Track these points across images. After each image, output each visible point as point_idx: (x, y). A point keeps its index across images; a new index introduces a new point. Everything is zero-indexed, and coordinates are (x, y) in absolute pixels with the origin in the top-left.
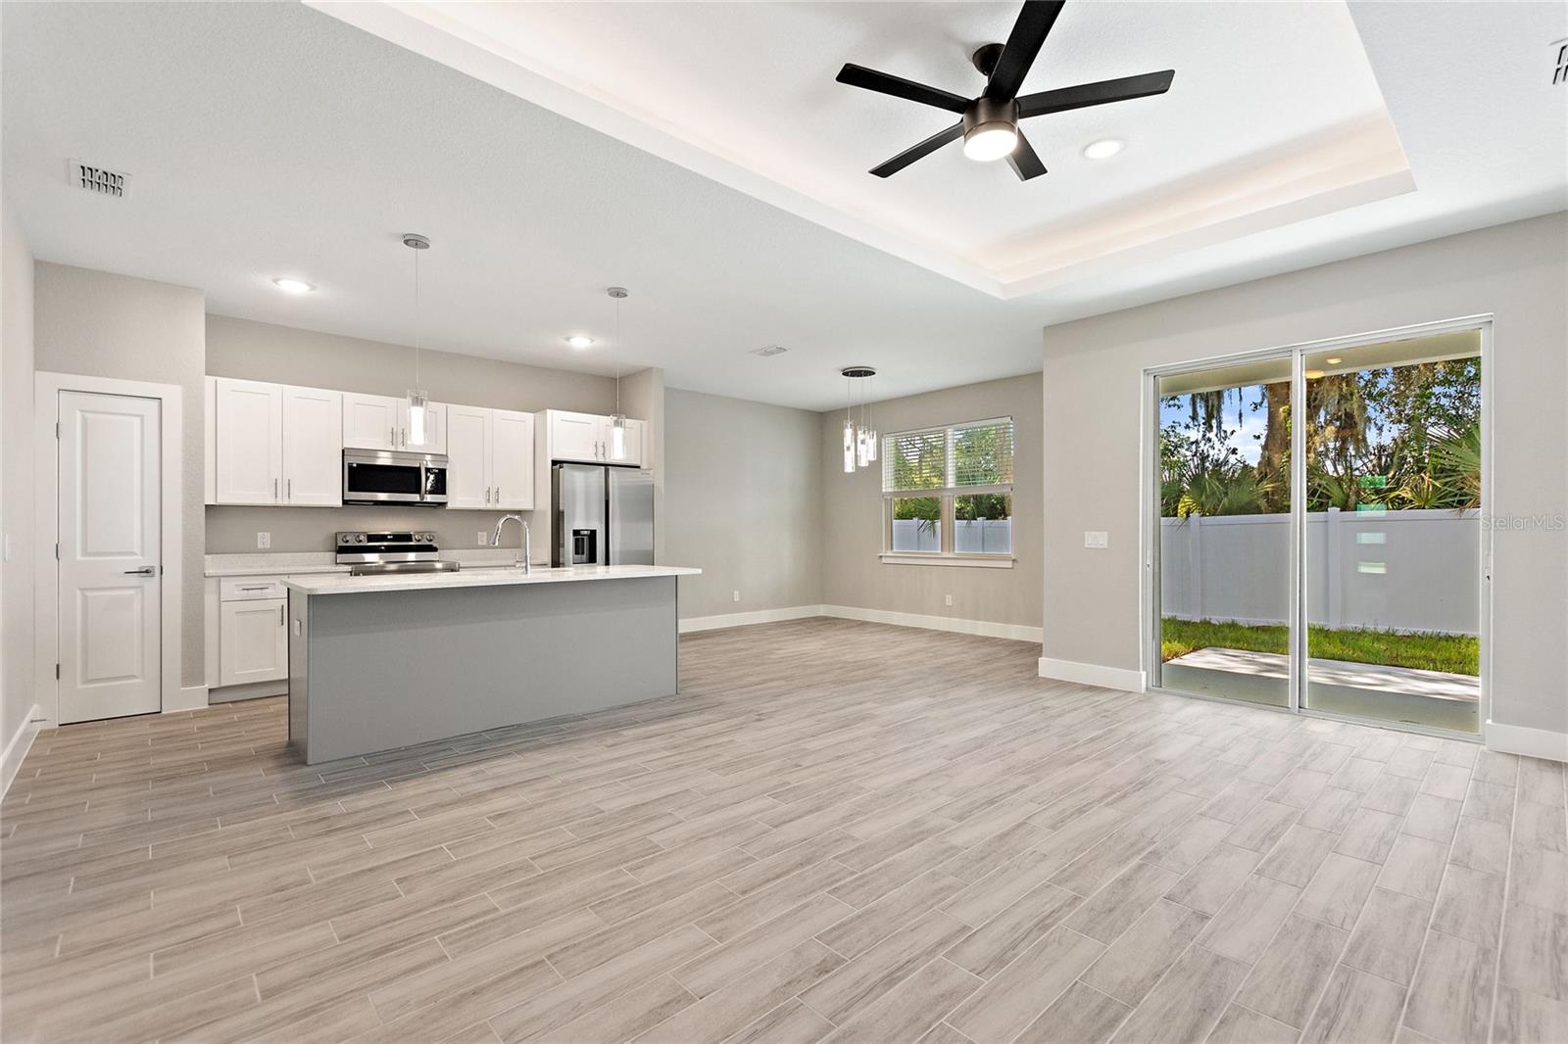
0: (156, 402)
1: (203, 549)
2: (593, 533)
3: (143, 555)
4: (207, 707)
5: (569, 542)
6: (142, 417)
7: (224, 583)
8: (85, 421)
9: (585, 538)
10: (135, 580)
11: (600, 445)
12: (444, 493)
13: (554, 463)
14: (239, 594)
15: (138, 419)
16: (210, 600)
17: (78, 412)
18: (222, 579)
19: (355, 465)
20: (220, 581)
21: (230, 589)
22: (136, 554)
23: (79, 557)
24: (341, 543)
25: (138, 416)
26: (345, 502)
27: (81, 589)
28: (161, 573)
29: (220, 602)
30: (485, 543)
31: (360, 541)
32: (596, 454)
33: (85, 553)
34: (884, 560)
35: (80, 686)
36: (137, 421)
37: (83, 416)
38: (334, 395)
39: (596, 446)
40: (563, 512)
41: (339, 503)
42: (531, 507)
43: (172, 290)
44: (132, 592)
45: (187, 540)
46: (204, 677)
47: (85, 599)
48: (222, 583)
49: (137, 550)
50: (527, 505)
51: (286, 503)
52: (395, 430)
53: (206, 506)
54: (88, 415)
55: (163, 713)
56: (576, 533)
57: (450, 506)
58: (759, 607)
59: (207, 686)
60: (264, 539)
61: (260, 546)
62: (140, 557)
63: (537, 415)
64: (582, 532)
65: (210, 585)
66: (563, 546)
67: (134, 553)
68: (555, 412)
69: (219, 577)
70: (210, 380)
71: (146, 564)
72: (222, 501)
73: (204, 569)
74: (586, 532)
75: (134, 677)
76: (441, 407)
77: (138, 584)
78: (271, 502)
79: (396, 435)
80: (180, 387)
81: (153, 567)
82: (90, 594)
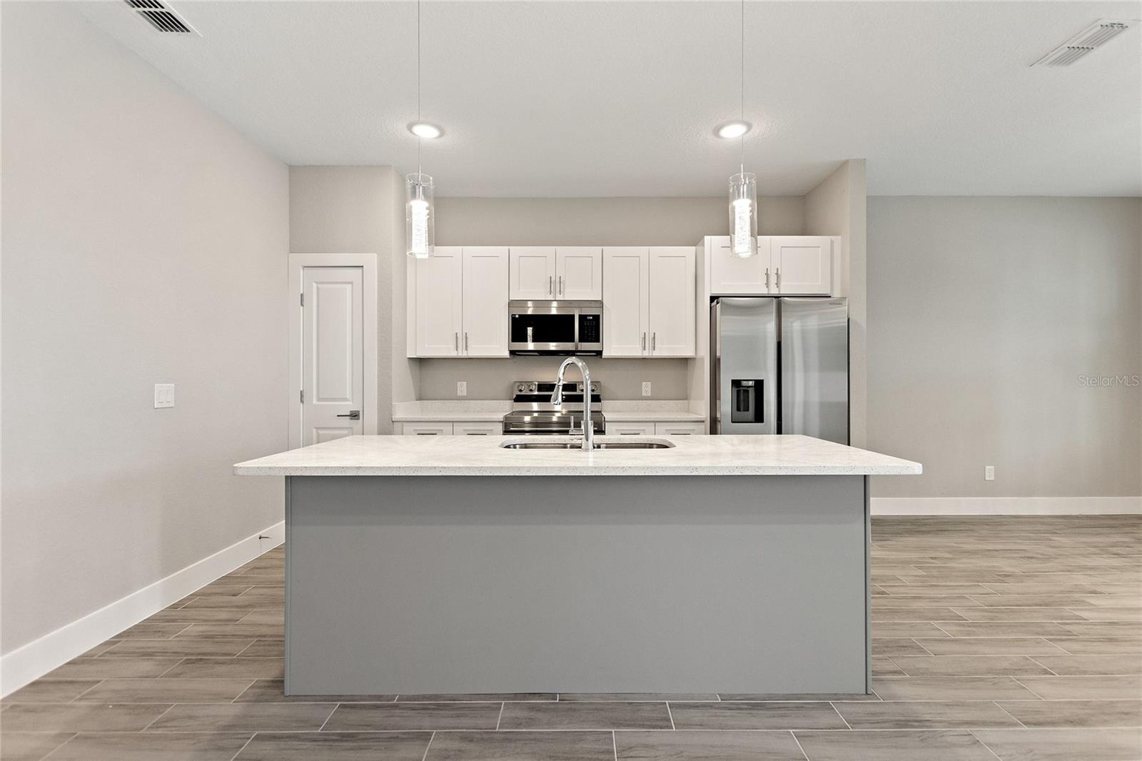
0: (360, 270)
2: (759, 385)
3: (353, 402)
5: (726, 393)
6: (351, 283)
7: (406, 427)
8: (318, 289)
9: (750, 389)
10: (347, 422)
11: (773, 275)
12: (598, 340)
13: (713, 299)
15: (350, 286)
17: (314, 284)
18: (404, 424)
19: (517, 316)
20: (403, 425)
22: (349, 401)
23: (315, 402)
24: (517, 392)
25: (349, 283)
26: (512, 353)
27: (317, 428)
28: (364, 418)
30: (649, 394)
31: (531, 390)
32: (767, 285)
33: (319, 400)
37: (317, 286)
38: (502, 250)
39: (767, 274)
40: (719, 359)
41: (507, 354)
42: (692, 354)
43: (371, 170)
44: (346, 431)
45: (381, 388)
47: (319, 436)
48: (404, 427)
49: (349, 396)
50: (689, 353)
51: (464, 354)
52: (553, 279)
54: (320, 286)
56: (736, 383)
57: (605, 354)
58: (1029, 493)
60: (462, 388)
61: (459, 394)
62: (350, 403)
63: (698, 247)
64: (744, 383)
65: (397, 429)
66: (720, 399)
67: (345, 400)
68: (714, 237)
69: (402, 422)
71: (353, 409)
72: (419, 354)
73: (392, 415)
74: (751, 383)
76: (596, 251)
77: (348, 426)
78: (453, 354)
79: (555, 284)
80: (376, 255)
81: (358, 412)
82: (321, 432)
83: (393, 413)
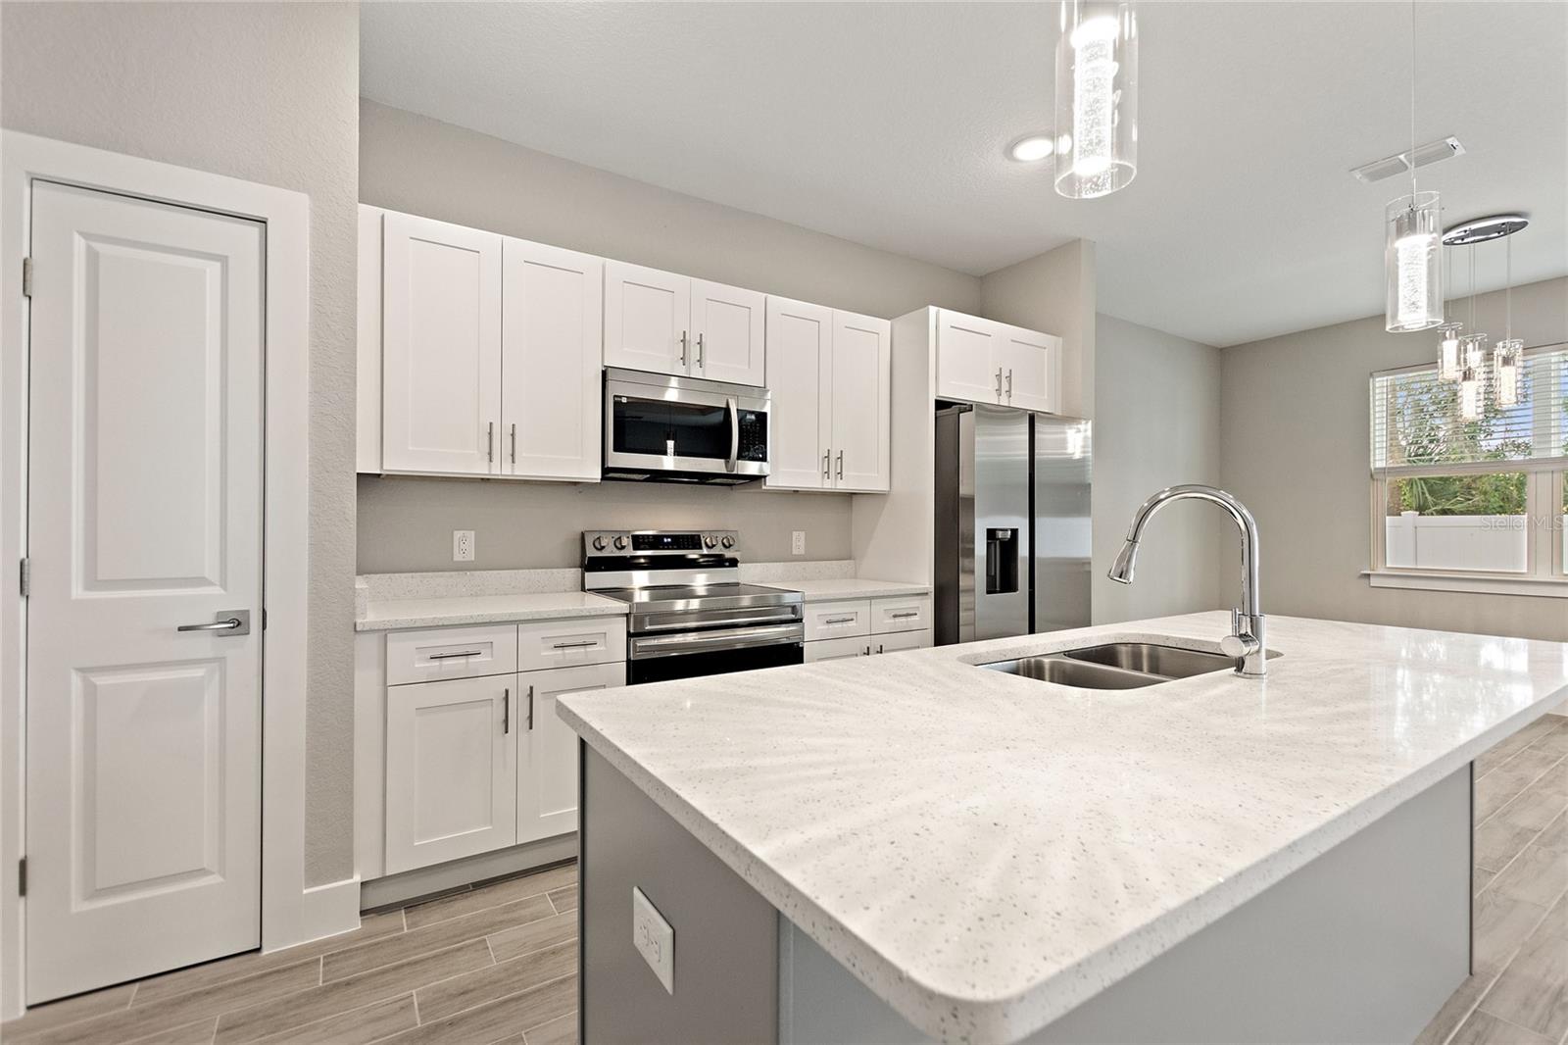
0: (254, 230)
1: (352, 565)
2: (1013, 535)
3: (224, 585)
4: (356, 925)
6: (223, 260)
7: (397, 646)
8: (93, 258)
9: (1002, 544)
10: (202, 645)
11: (1005, 373)
12: (762, 457)
13: (940, 405)
14: (425, 667)
15: (218, 265)
16: (366, 682)
17: (77, 237)
18: (390, 635)
19: (622, 401)
20: (386, 640)
21: (408, 658)
22: (211, 584)
23: (78, 592)
24: (591, 552)
25: (216, 258)
26: (606, 471)
27: (82, 670)
28: (264, 628)
29: (385, 686)
30: (802, 551)
31: (622, 548)
32: (999, 390)
33: (92, 582)
34: (1374, 582)
35: (78, 906)
36: (213, 269)
37: (89, 249)
38: (593, 264)
39: (999, 376)
40: (971, 498)
41: (596, 475)
42: (882, 486)
44: (198, 672)
45: (319, 549)
46: (351, 856)
47: (91, 693)
48: (390, 645)
49: (211, 570)
50: (878, 485)
51: (505, 471)
52: (687, 337)
53: (359, 475)
54: (97, 246)
55: (265, 952)
56: (989, 534)
57: (771, 483)
59: (357, 878)
60: (465, 545)
61: (458, 555)
62: (217, 590)
63: (900, 322)
64: (998, 535)
65: (367, 646)
66: (971, 558)
67: (201, 581)
68: (943, 312)
69: (384, 633)
70: (368, 214)
71: (233, 605)
72: (394, 465)
73: (354, 614)
74: (1002, 535)
75: (202, 872)
76: (756, 298)
77: (210, 655)
78: (481, 469)
79: (689, 346)
80: (304, 199)
81: (246, 613)
82: (102, 681)
83: (358, 611)
